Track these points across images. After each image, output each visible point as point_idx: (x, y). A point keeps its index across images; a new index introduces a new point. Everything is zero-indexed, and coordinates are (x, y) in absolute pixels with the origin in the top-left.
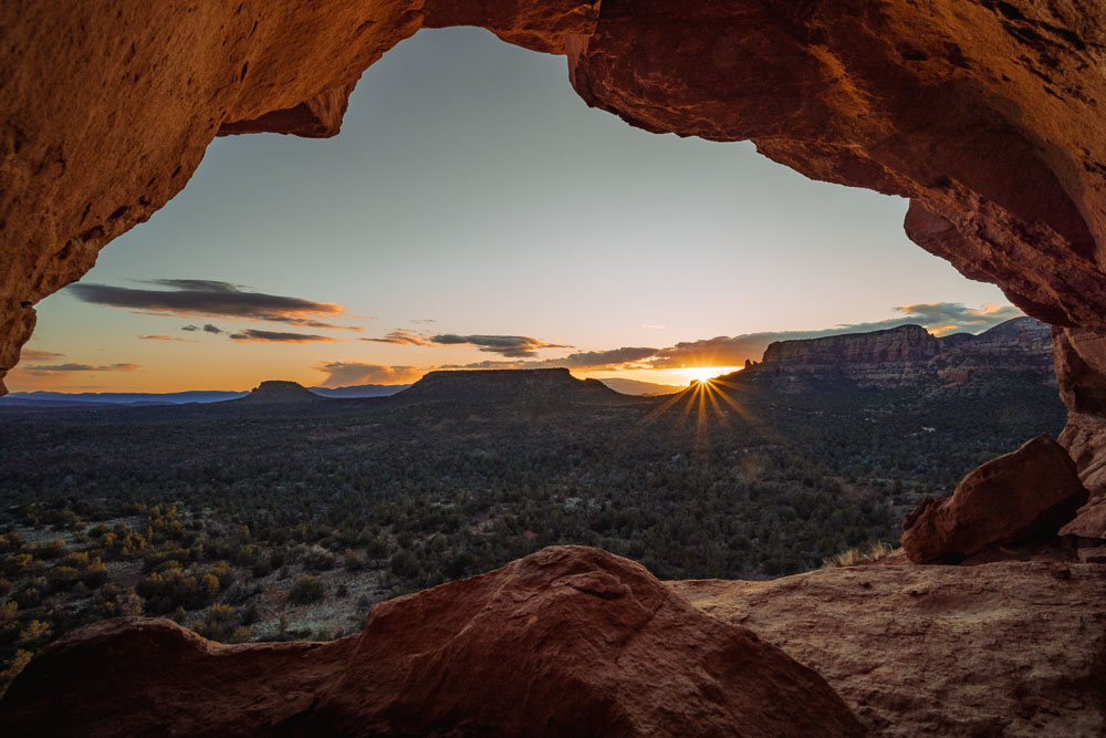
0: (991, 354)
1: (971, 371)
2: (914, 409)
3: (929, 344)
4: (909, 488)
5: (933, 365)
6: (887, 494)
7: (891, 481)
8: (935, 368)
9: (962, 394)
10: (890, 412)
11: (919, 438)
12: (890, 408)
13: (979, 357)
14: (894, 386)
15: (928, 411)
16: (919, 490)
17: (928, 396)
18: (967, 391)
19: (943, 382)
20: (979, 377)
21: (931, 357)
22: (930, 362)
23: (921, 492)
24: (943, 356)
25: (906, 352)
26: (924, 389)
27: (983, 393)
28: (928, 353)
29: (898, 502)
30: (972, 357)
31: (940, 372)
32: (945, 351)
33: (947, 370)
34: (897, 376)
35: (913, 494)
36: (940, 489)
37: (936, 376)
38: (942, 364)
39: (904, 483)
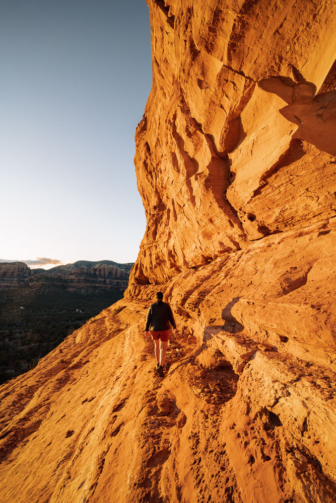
0: (51, 278)
1: (43, 284)
2: (16, 299)
3: (27, 271)
4: (16, 333)
5: (28, 281)
6: (5, 337)
7: (7, 331)
8: (28, 282)
9: (38, 293)
10: (4, 301)
11: (18, 312)
12: (4, 299)
13: (47, 279)
14: (7, 289)
15: (22, 300)
16: (20, 333)
17: (23, 294)
18: (40, 292)
19: (31, 287)
20: (45, 286)
21: (26, 277)
22: (26, 279)
23: (22, 333)
24: (33, 277)
25: (16, 274)
26: (22, 291)
27: (46, 293)
28: (26, 275)
29: (10, 340)
30: (44, 278)
31: (30, 284)
32: (33, 275)
33: (33, 283)
34: (9, 284)
35: (18, 335)
36: (29, 331)
37: (28, 285)
38: (31, 280)
39: (14, 331)
